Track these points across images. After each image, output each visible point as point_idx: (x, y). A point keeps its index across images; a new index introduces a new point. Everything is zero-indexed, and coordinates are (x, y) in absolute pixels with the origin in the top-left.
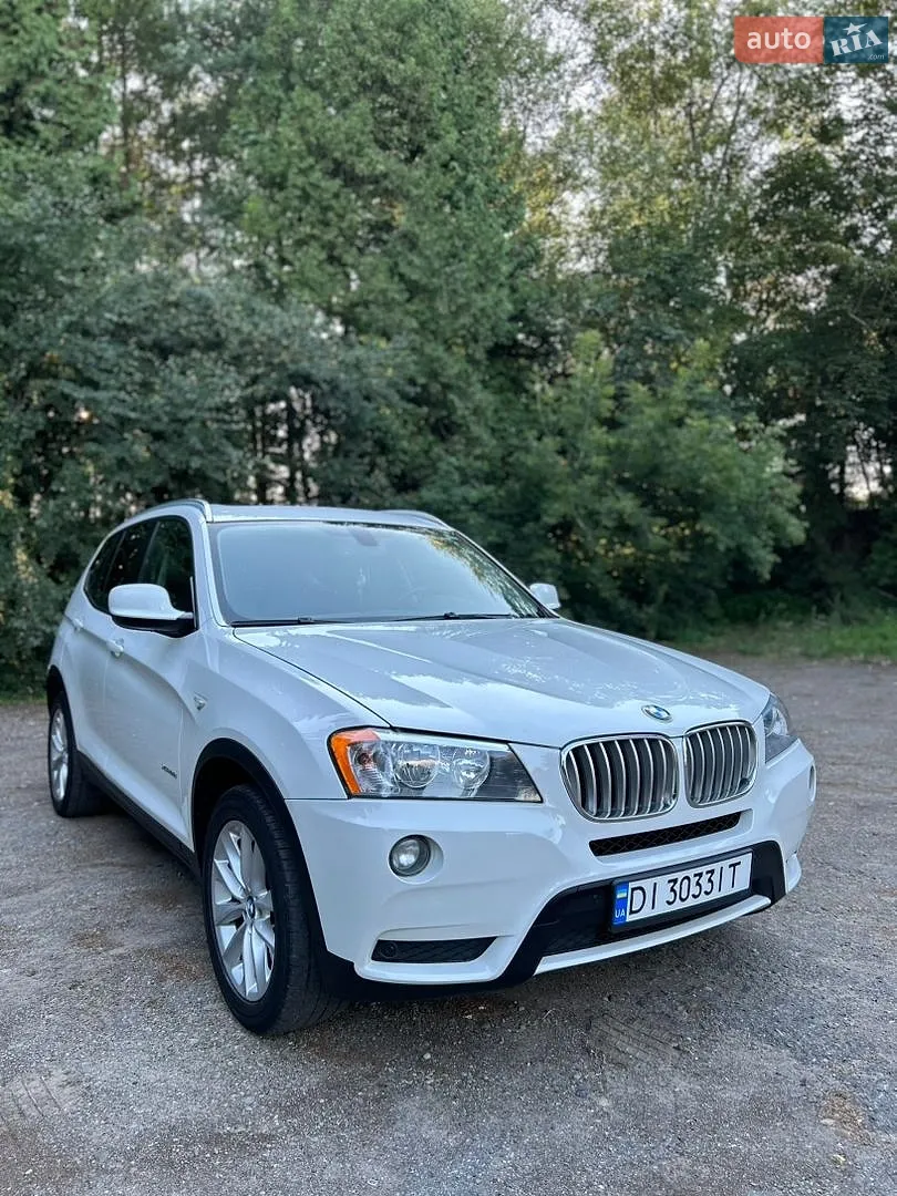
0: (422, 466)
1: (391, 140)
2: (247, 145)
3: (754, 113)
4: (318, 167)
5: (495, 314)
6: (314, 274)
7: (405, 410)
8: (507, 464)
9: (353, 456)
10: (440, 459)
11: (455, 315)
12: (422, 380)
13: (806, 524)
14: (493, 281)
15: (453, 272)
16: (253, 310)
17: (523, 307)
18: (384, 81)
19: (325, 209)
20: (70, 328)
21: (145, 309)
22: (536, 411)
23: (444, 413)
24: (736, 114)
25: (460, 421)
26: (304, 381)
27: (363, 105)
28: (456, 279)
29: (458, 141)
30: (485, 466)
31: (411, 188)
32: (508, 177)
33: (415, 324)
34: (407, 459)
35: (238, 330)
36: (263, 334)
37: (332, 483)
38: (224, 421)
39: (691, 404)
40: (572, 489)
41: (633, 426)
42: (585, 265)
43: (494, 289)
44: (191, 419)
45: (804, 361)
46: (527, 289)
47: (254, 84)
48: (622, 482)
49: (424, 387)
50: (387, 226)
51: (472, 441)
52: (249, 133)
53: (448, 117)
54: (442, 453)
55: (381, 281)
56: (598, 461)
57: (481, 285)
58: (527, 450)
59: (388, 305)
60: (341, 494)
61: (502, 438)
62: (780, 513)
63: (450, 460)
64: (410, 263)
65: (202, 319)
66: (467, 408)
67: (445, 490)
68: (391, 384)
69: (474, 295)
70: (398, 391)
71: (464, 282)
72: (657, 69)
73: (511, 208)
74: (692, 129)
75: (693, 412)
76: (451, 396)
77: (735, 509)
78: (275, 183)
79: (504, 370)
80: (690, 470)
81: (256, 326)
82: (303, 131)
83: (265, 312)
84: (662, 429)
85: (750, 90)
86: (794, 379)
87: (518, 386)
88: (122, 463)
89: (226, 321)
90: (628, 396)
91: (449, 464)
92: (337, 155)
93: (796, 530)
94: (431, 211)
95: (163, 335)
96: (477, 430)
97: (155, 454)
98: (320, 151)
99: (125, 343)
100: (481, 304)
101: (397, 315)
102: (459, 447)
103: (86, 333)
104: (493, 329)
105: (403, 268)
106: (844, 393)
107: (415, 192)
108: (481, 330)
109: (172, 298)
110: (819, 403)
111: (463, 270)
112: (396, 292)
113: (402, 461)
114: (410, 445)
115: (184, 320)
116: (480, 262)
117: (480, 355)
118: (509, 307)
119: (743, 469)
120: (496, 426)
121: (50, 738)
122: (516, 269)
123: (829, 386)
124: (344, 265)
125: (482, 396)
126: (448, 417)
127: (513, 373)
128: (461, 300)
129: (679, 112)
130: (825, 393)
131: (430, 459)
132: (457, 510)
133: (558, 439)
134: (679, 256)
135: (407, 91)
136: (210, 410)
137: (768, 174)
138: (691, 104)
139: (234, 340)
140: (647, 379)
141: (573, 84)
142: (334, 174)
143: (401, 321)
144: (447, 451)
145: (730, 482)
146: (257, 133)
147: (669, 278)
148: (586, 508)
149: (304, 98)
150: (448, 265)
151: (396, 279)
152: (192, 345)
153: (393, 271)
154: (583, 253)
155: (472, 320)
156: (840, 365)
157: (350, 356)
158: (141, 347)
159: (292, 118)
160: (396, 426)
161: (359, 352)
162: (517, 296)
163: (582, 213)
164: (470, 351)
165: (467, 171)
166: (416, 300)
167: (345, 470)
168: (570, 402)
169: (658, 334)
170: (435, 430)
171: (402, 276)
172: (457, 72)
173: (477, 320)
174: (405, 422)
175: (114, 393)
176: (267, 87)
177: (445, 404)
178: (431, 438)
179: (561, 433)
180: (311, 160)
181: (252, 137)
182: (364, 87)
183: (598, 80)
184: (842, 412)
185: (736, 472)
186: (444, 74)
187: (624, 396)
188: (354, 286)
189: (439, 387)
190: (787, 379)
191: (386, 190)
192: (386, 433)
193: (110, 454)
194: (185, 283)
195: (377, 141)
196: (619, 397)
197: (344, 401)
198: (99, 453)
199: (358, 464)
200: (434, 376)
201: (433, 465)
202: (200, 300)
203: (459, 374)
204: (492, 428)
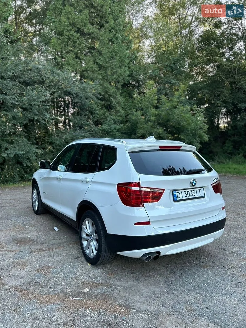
0: (103, 118)
1: (94, 22)
2: (52, 22)
3: (197, 19)
4: (73, 29)
5: (124, 74)
6: (72, 62)
7: (98, 102)
8: (128, 118)
9: (83, 115)
10: (108, 116)
11: (113, 74)
12: (103, 94)
13: (209, 136)
14: (124, 65)
15: (112, 62)
16: (54, 72)
17: (132, 73)
18: (92, 5)
19: (75, 42)
21: (21, 71)
22: (135, 103)
23: (109, 103)
24: (192, 19)
25: (113, 106)
26: (68, 94)
27: (86, 11)
28: (113, 64)
29: (114, 24)
30: (121, 119)
31: (100, 37)
32: (128, 35)
33: (101, 77)
34: (98, 116)
35: (49, 78)
36: (57, 79)
37: (76, 124)
38: (44, 105)
39: (178, 102)
40: (145, 126)
41: (163, 108)
42: (149, 61)
43: (124, 67)
44: (35, 104)
45: (209, 90)
46: (133, 67)
47: (54, 4)
48: (159, 124)
49: (103, 95)
50: (93, 48)
51: (117, 111)
52: (52, 19)
53: (111, 16)
54: (109, 115)
55: (91, 64)
56: (153, 118)
57: (120, 66)
58: (133, 114)
59: (93, 71)
60: (79, 127)
61: (126, 110)
62: (202, 133)
63: (111, 117)
64: (100, 59)
65: (38, 75)
66: (116, 102)
67: (109, 125)
68: (94, 95)
69: (118, 69)
70: (96, 97)
71: (115, 65)
72: (170, 5)
73: (129, 44)
74: (180, 22)
75: (179, 104)
76: (111, 98)
77: (190, 132)
78: (60, 34)
79: (126, 91)
80: (178, 121)
81: (54, 77)
82: (68, 18)
83: (57, 73)
84: (171, 109)
85: (196, 12)
86: (207, 95)
87: (131, 97)
88: (14, 118)
89: (45, 75)
90: (161, 99)
91: (111, 118)
92: (78, 26)
93: (206, 138)
94: (106, 44)
95: (26, 79)
96: (118, 108)
97: (24, 115)
98: (73, 25)
99: (15, 81)
100: (120, 72)
101: (96, 75)
102: (113, 113)
103: (3, 78)
104: (123, 79)
105: (98, 61)
106: (220, 99)
107: (101, 38)
108: (120, 79)
109: (29, 68)
110: (213, 102)
111: (115, 62)
112: (95, 67)
113: (97, 117)
114: (99, 112)
115: (33, 75)
116: (120, 60)
117: (120, 87)
118: (128, 73)
119: (192, 121)
120: (124, 107)
122: (130, 62)
123: (216, 97)
124: (80, 59)
125: (120, 98)
126: (111, 104)
127: (129, 92)
128: (114, 71)
129: (176, 17)
130: (215, 99)
131: (105, 116)
132: (113, 131)
133: (142, 112)
134: (176, 59)
135: (99, 8)
136: (40, 102)
137: (200, 36)
138: (179, 15)
139: (48, 81)
140: (166, 95)
141: (147, 8)
142: (77, 32)
143: (97, 76)
144: (110, 114)
145: (189, 124)
146: (55, 19)
147: (173, 65)
148: (149, 131)
149: (68, 9)
150: (111, 60)
151: (96, 64)
152: (36, 82)
153: (95, 62)
154: (149, 58)
155: (117, 77)
156: (219, 92)
157: (82, 86)
158: (20, 82)
159: (65, 15)
160: (95, 107)
161: (85, 85)
162: (130, 69)
163: (148, 46)
164: (117, 85)
165: (117, 32)
166: (101, 70)
167: (80, 120)
168: (145, 100)
169: (170, 82)
170: (106, 108)
171: (97, 63)
172: (114, 3)
173: (119, 77)
174: (98, 105)
175: (11, 96)
176: (58, 5)
177: (109, 100)
178: (105, 110)
179: (142, 110)
180: (71, 28)
181: (53, 20)
182: (86, 6)
183: (154, 7)
184: (219, 105)
185: (191, 122)
186: (110, 3)
188: (83, 65)
189: (108, 96)
190: (204, 95)
191: (93, 37)
192: (92, 109)
194: (33, 63)
195: (90, 22)
196: (159, 100)
197: (80, 99)
198: (7, 114)
199: (84, 118)
200: (106, 92)
201: (106, 118)
202: (38, 69)
203: (114, 92)
204: (123, 108)
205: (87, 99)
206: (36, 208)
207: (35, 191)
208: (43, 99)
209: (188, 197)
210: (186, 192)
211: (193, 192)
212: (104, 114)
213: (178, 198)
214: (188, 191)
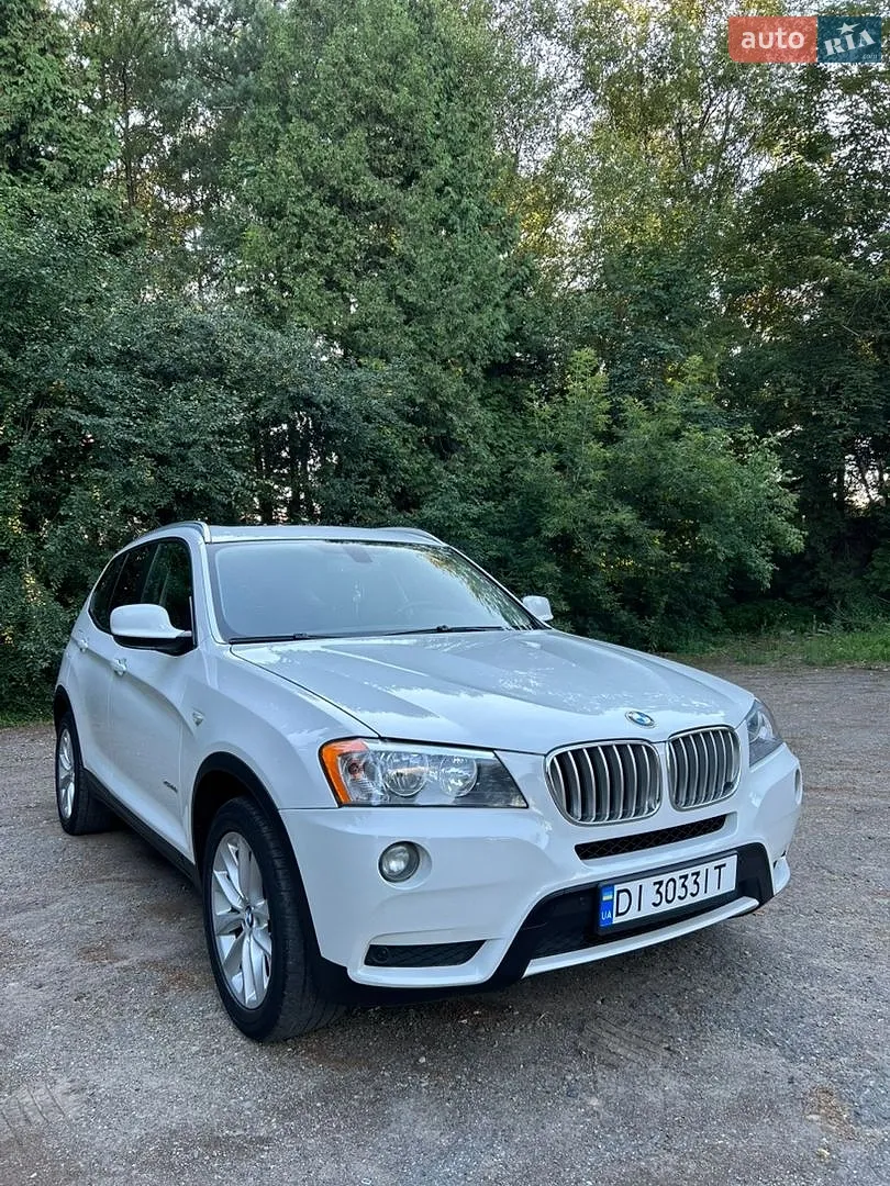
0: (423, 483)
1: (387, 167)
2: (247, 176)
3: (742, 132)
4: (315, 195)
5: (492, 333)
6: (314, 299)
7: (404, 429)
8: (509, 480)
9: (356, 475)
10: (440, 476)
11: (452, 333)
12: (420, 400)
13: (806, 533)
14: (488, 302)
15: (450, 294)
16: (254, 335)
17: (519, 326)
18: (379, 111)
19: (323, 236)
20: (74, 358)
21: (148, 337)
22: (534, 427)
23: (444, 431)
24: (726, 133)
25: (458, 439)
26: (304, 402)
27: (359, 133)
28: (451, 300)
29: (452, 166)
30: (485, 482)
31: (407, 212)
32: (503, 199)
33: (413, 346)
34: (407, 477)
35: (239, 355)
36: (264, 359)
37: (334, 503)
38: (225, 444)
39: (687, 416)
40: (571, 503)
41: (629, 440)
42: (579, 283)
43: (490, 309)
44: (195, 442)
45: (799, 373)
46: (523, 308)
47: (252, 116)
48: (621, 496)
49: (422, 405)
50: (385, 251)
51: (471, 458)
52: (248, 164)
53: (442, 143)
54: (443, 470)
55: (379, 304)
56: (596, 476)
57: (478, 306)
58: (525, 465)
59: (387, 328)
60: (343, 513)
61: (502, 454)
62: (779, 523)
63: (449, 475)
64: (407, 287)
65: (205, 345)
66: (466, 426)
67: (445, 507)
68: (389, 405)
69: (471, 316)
70: (397, 411)
71: (460, 304)
72: (646, 91)
73: (506, 230)
74: (683, 150)
75: (689, 425)
76: (450, 415)
77: (733, 519)
78: (273, 212)
79: (502, 388)
80: (688, 482)
81: (257, 350)
82: (300, 160)
83: (266, 337)
84: (659, 444)
85: (739, 108)
86: (790, 390)
87: (517, 405)
88: (127, 487)
89: (228, 346)
90: (624, 411)
91: (450, 480)
92: (334, 183)
93: (795, 539)
94: (427, 234)
95: (166, 361)
96: (476, 447)
97: (160, 479)
98: (316, 180)
99: (130, 370)
100: (477, 324)
101: (395, 338)
102: (458, 464)
103: (91, 362)
104: (490, 348)
105: (401, 291)
106: (840, 403)
107: (411, 217)
108: (479, 350)
109: (175, 325)
110: (814, 413)
111: (460, 291)
112: (394, 314)
113: (403, 479)
114: (410, 462)
115: (186, 348)
116: (475, 284)
117: (477, 374)
118: (506, 326)
119: (740, 480)
120: (495, 444)
121: (57, 758)
122: (511, 290)
123: (824, 397)
124: (344, 289)
125: (480, 414)
126: (449, 433)
127: (511, 392)
128: (458, 321)
129: (669, 133)
130: (820, 403)
131: (431, 476)
132: (459, 526)
133: (556, 454)
134: (672, 273)
135: (401, 120)
136: (213, 433)
137: (758, 191)
138: (680, 125)
139: (236, 363)
140: (643, 394)
141: (564, 108)
142: (330, 202)
143: (399, 342)
144: (445, 468)
145: (728, 493)
146: (257, 164)
147: (662, 293)
148: (584, 521)
149: (300, 128)
150: (445, 287)
151: (394, 302)
152: (196, 371)
153: (391, 294)
154: (579, 272)
155: (469, 340)
156: (836, 376)
157: (350, 378)
158: (145, 374)
159: (289, 149)
160: (397, 445)
161: (359, 374)
162: (513, 316)
163: (576, 233)
164: (468, 371)
165: (462, 195)
166: (414, 322)
167: (346, 489)
168: (567, 418)
169: (653, 349)
170: (434, 449)
171: (399, 298)
172: (450, 100)
173: (473, 341)
174: (406, 440)
175: (121, 419)
176: (264, 120)
177: (444, 422)
178: (431, 456)
179: (559, 448)
180: (309, 189)
181: (250, 168)
182: (360, 118)
183: (588, 104)
184: (838, 422)
185: (734, 483)
186: (437, 103)
187: (619, 410)
188: (353, 309)
189: (438, 406)
190: (782, 391)
191: (383, 216)
192: (386, 452)
193: (115, 479)
194: (187, 311)
195: (372, 168)
196: (615, 411)
197: (343, 421)
198: (106, 478)
199: (360, 483)
200: (433, 395)
201: (434, 483)
202: (202, 327)
203: (457, 392)
204: (491, 445)
205: (367, 419)
208: (219, 423)
212: (427, 470)
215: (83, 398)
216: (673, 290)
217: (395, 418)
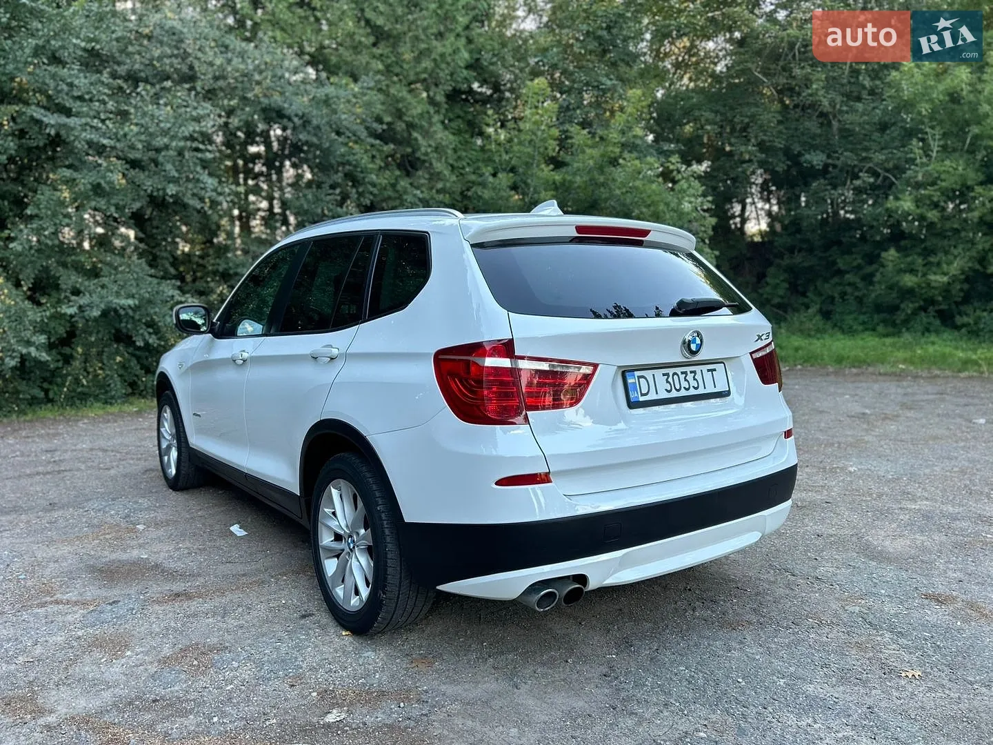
0: (390, 198)
5: (453, 60)
6: (286, 16)
7: (372, 146)
8: (468, 198)
9: (326, 186)
10: (405, 192)
11: (418, 59)
12: (388, 119)
13: (717, 253)
14: (451, 30)
15: (415, 20)
16: (227, 47)
17: (478, 56)
20: (37, 52)
21: (118, 40)
22: (490, 150)
23: (409, 150)
25: (423, 158)
26: (275, 115)
28: (417, 26)
30: (446, 199)
33: (381, 67)
34: (375, 191)
35: (211, 64)
36: (237, 71)
37: (305, 214)
38: (197, 150)
39: (623, 145)
41: (576, 165)
43: (452, 39)
44: (167, 147)
45: (716, 112)
46: (482, 40)
49: (390, 125)
51: (435, 176)
54: (408, 186)
55: (348, 25)
57: (440, 33)
58: (483, 185)
59: (356, 48)
61: (461, 174)
63: (414, 193)
64: (375, 9)
65: (176, 52)
66: (430, 146)
68: (361, 121)
69: (435, 43)
70: (367, 128)
71: (425, 29)
75: (626, 155)
76: (415, 135)
79: (462, 114)
80: (624, 205)
81: (229, 61)
83: (238, 49)
84: (601, 169)
86: (708, 127)
87: (475, 129)
88: (97, 189)
89: (200, 55)
90: (571, 138)
91: (415, 195)
95: (137, 66)
96: (439, 166)
97: (131, 182)
99: (99, 72)
100: (440, 49)
101: (364, 58)
102: (423, 181)
103: (55, 60)
104: (452, 74)
105: (369, 14)
106: (749, 140)
108: (441, 74)
109: (146, 31)
110: (728, 149)
111: (425, 18)
112: (363, 34)
113: (371, 193)
114: (379, 177)
115: (157, 53)
116: (439, 12)
117: (440, 98)
118: (466, 55)
119: (667, 204)
120: (456, 164)
122: (471, 22)
123: (736, 134)
124: (314, 9)
125: (443, 136)
126: (413, 152)
127: (470, 117)
128: (423, 46)
130: (733, 140)
131: (397, 191)
133: (511, 175)
134: (614, 15)
136: (186, 139)
139: (207, 73)
140: (585, 124)
143: (368, 63)
144: (411, 184)
145: (656, 215)
147: (605, 33)
150: (411, 13)
151: (363, 23)
152: (167, 76)
153: (360, 16)
154: (530, 13)
155: (433, 64)
156: (747, 116)
157: (321, 93)
158: (115, 75)
160: (365, 161)
161: (330, 90)
162: (472, 46)
164: (431, 94)
166: (382, 44)
167: (318, 200)
168: (520, 143)
169: (596, 84)
170: (400, 166)
171: (368, 22)
173: (437, 66)
174: (373, 157)
175: (89, 120)
177: (408, 141)
178: (398, 173)
179: (513, 170)
184: (747, 157)
185: (662, 207)
187: (567, 138)
188: (323, 27)
189: (404, 126)
190: (702, 128)
192: (355, 166)
193: (85, 180)
194: (158, 17)
196: (564, 141)
197: (316, 135)
198: (74, 179)
199: (330, 195)
200: (399, 114)
201: (400, 197)
202: (174, 34)
203: (421, 114)
204: (452, 166)
205: (338, 133)
206: (173, 471)
207: (167, 414)
208: (192, 127)
209: (674, 394)
210: (667, 375)
211: (690, 377)
212: (393, 186)
213: (642, 395)
214: (675, 374)
215: (49, 97)
216: (615, 31)
217: (363, 134)
